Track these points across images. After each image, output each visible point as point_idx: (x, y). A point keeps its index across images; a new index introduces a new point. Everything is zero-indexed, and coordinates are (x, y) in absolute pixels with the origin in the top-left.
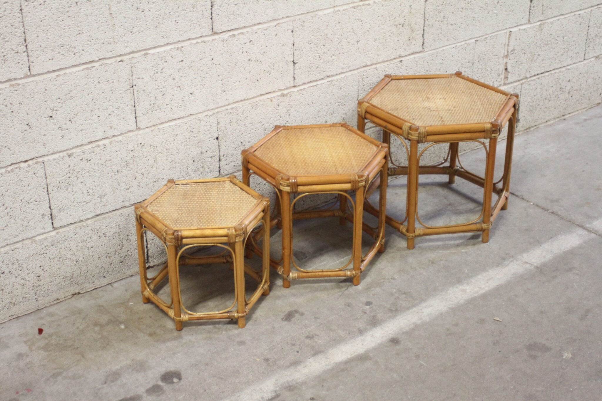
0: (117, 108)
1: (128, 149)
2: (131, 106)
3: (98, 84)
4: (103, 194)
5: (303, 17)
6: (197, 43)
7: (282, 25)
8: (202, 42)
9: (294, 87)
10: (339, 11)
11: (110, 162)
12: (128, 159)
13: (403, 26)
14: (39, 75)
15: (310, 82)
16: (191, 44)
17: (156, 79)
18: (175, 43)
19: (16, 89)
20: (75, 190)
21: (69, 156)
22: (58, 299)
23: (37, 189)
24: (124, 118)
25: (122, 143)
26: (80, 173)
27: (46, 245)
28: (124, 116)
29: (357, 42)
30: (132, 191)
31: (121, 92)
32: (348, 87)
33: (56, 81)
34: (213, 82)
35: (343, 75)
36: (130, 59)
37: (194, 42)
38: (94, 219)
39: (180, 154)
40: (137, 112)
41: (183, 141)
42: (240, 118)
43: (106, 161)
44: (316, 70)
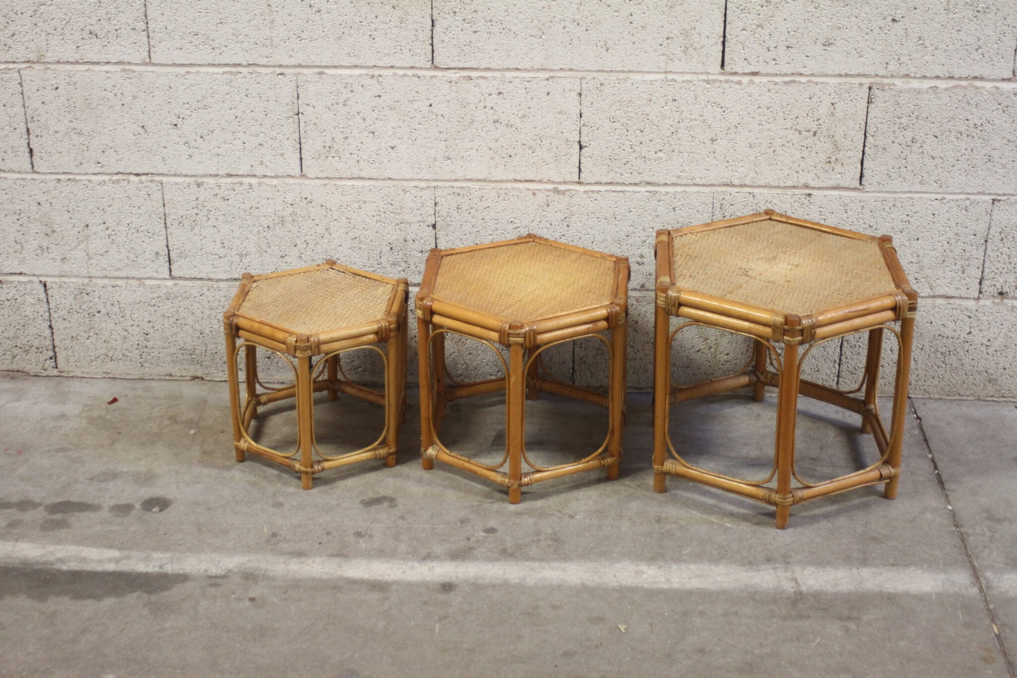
0: (272, 139)
1: (285, 200)
2: (293, 141)
3: (246, 97)
4: (244, 252)
5: (601, 77)
6: (405, 75)
7: (559, 80)
8: (414, 75)
9: (580, 183)
10: (675, 81)
11: (257, 210)
12: (285, 214)
13: (814, 135)
14: (162, 65)
15: (611, 183)
16: (395, 74)
17: (336, 113)
18: (368, 67)
19: (130, 76)
20: (204, 234)
21: (199, 185)
22: (170, 375)
23: (150, 216)
24: (282, 155)
25: (276, 189)
26: (212, 213)
27: (158, 295)
28: (282, 152)
29: (712, 140)
30: (289, 262)
31: (279, 117)
32: (690, 211)
33: (185, 79)
34: (430, 140)
35: (679, 189)
36: (296, 75)
37: (401, 72)
38: (231, 283)
39: (368, 232)
40: (303, 151)
41: (375, 214)
42: (475, 206)
43: (251, 208)
44: (623, 166)
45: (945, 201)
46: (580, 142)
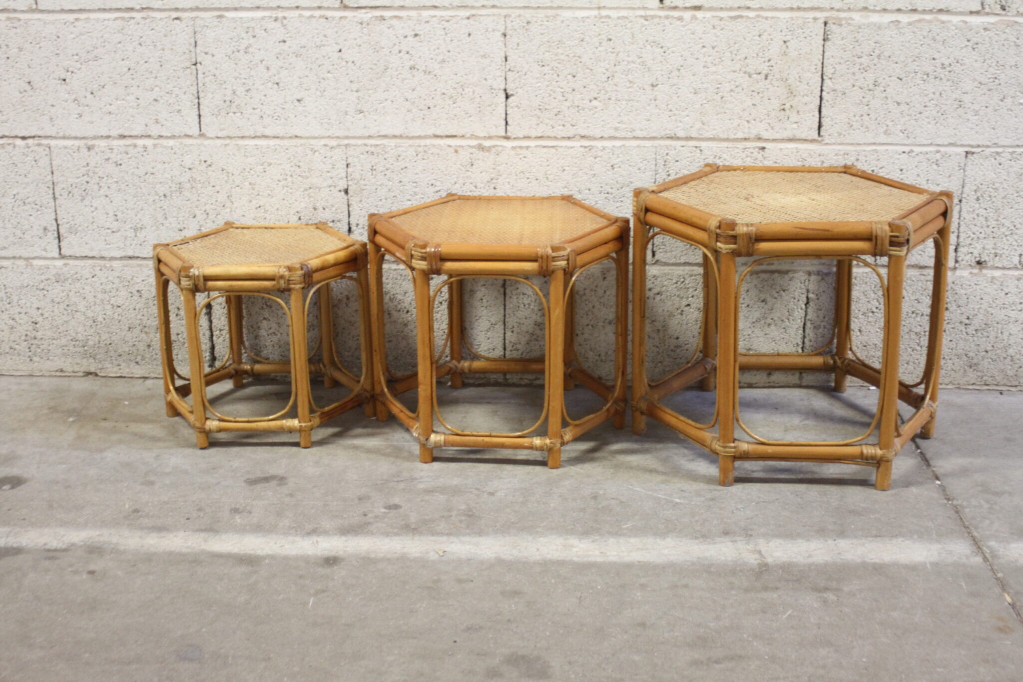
0: (168, 93)
1: (183, 163)
2: (191, 96)
3: (139, 46)
4: (139, 226)
5: (528, 14)
6: (312, 17)
7: (482, 18)
8: (321, 17)
9: (507, 138)
10: (610, 18)
11: (152, 176)
12: (182, 180)
13: (766, 79)
14: (49, 12)
15: (541, 137)
16: (301, 16)
17: (237, 62)
18: (271, 9)
19: (15, 25)
20: (95, 205)
21: (89, 149)
22: (62, 371)
23: (37, 185)
24: (179, 111)
25: (173, 151)
26: (104, 180)
27: (47, 277)
28: (179, 108)
29: (653, 86)
31: (175, 68)
32: (630, 168)
33: (74, 27)
34: (340, 91)
35: (618, 143)
36: (193, 19)
37: (307, 13)
38: (125, 262)
39: (273, 199)
40: (201, 107)
41: (281, 178)
42: (391, 167)
43: (146, 174)
44: (555, 117)
45: (913, 154)
46: (505, 90)
